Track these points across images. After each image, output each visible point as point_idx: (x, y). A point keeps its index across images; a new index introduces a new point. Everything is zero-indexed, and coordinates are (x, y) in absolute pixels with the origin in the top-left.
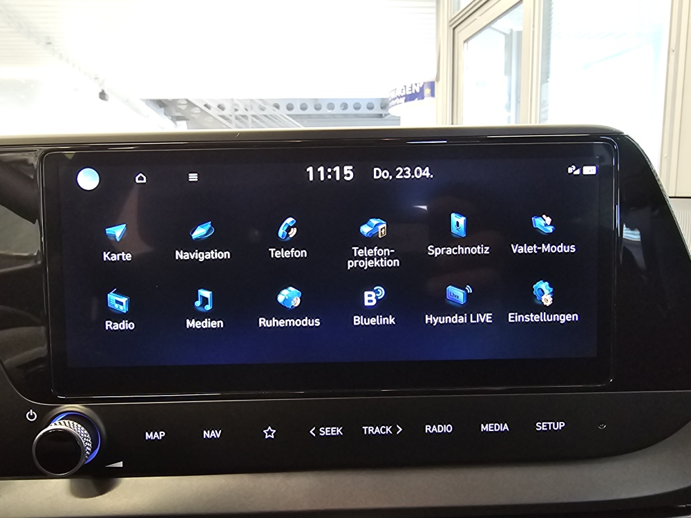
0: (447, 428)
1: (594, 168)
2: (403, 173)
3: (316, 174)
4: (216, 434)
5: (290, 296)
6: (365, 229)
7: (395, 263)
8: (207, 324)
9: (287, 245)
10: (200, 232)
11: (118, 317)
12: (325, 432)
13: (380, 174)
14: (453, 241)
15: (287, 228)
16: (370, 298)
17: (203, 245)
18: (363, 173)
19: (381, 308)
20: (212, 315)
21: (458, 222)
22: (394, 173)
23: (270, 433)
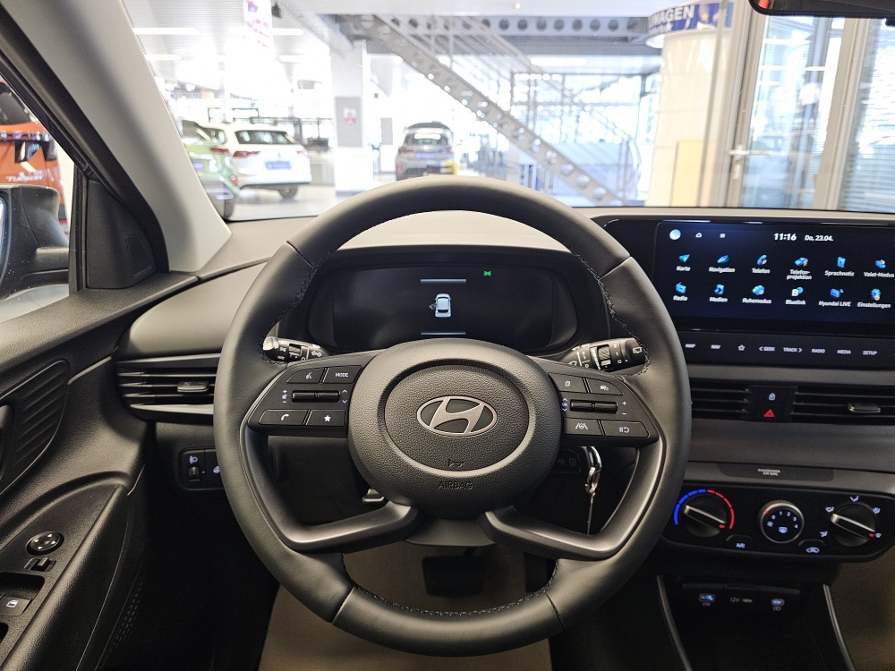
0: (823, 351)
2: (820, 238)
3: (779, 237)
4: (718, 347)
5: (759, 290)
6: (798, 262)
7: (810, 278)
8: (720, 300)
9: (761, 267)
10: (722, 260)
11: (680, 295)
12: (767, 349)
13: (808, 238)
14: (838, 269)
15: (763, 260)
16: (795, 292)
17: (723, 265)
18: (800, 237)
19: (800, 297)
20: (723, 296)
21: (841, 261)
22: (815, 238)
23: (741, 348)
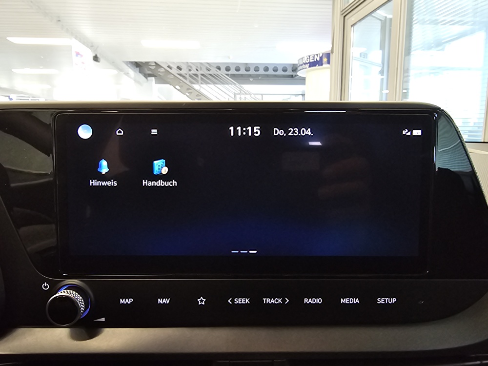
0: (318, 301)
1: (420, 131)
2: (294, 132)
3: (236, 131)
4: (166, 301)
12: (238, 301)
13: (278, 132)
18: (266, 131)
22: (287, 132)
23: (202, 301)
